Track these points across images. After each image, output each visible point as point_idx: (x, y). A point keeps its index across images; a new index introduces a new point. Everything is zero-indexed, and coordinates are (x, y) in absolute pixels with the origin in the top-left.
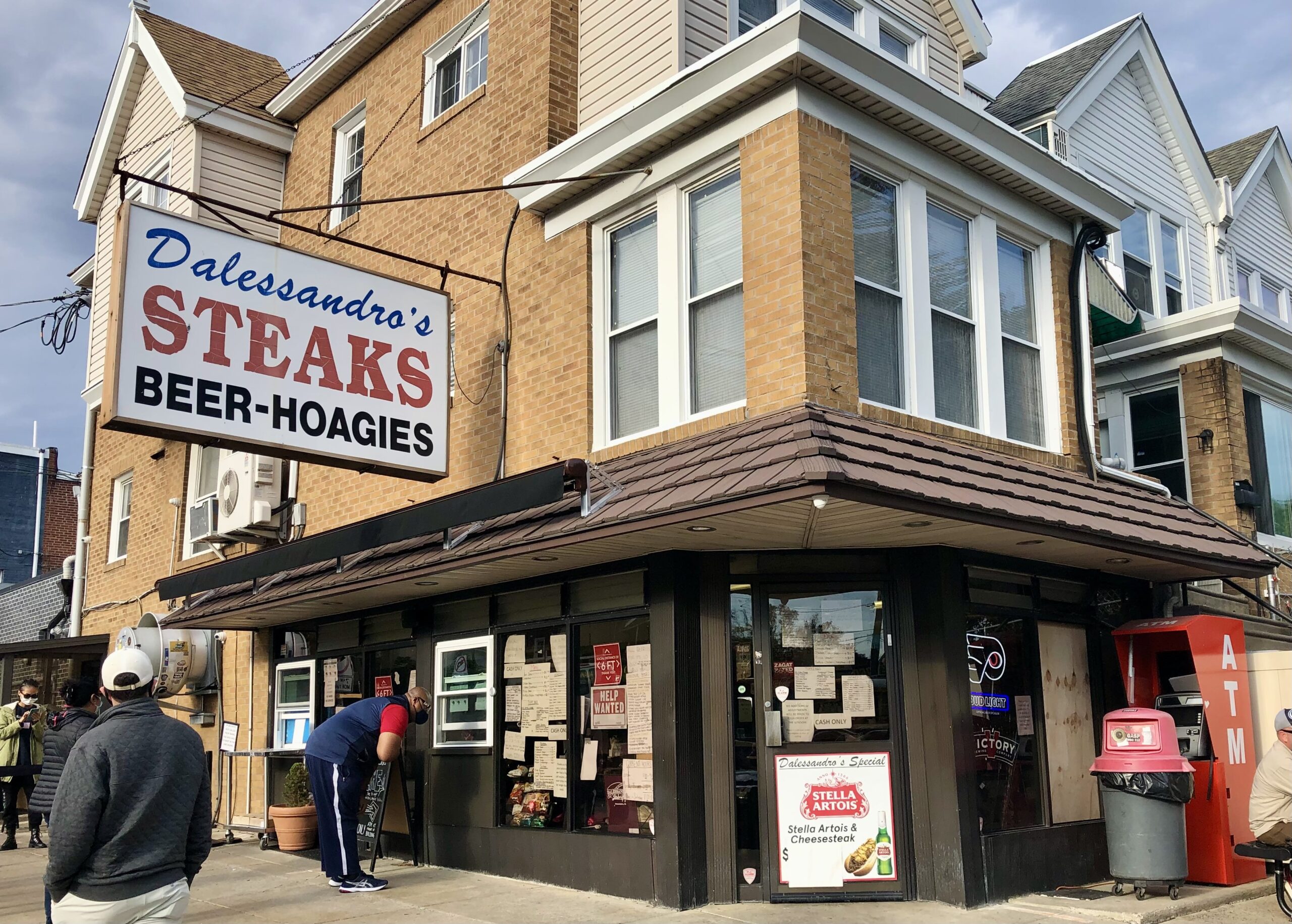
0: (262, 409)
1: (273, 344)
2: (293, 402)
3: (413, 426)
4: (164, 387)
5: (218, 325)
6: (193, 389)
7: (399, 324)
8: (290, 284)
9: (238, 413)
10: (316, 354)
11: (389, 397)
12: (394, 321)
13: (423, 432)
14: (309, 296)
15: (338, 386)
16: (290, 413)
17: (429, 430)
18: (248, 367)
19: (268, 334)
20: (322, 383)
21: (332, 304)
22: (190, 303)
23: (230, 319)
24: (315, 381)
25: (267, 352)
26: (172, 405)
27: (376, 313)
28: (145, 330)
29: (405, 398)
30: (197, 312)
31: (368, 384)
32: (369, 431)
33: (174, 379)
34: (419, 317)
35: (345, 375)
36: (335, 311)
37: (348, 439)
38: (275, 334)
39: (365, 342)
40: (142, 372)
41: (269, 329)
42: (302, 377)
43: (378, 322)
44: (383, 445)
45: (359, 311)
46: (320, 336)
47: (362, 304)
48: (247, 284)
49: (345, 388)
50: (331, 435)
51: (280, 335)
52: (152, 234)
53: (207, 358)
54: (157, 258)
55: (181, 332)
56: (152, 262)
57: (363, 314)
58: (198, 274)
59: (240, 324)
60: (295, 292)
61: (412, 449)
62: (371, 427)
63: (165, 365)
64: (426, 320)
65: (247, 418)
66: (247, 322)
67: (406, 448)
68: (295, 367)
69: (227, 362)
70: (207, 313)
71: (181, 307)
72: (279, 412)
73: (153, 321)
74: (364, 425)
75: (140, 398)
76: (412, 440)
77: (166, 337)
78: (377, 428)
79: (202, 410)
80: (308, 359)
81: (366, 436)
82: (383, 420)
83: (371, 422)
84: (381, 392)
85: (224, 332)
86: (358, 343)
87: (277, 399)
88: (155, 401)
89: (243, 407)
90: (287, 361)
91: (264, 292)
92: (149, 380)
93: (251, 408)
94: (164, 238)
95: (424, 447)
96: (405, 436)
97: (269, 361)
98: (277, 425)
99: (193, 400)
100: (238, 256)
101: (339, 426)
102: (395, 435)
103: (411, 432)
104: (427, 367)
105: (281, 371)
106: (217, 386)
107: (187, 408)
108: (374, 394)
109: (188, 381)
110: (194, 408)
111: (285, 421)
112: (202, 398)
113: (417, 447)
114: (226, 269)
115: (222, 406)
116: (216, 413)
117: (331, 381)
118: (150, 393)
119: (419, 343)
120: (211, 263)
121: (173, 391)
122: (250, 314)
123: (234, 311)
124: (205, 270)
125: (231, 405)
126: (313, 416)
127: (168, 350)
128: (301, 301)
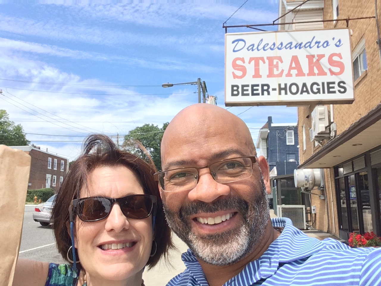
0: (274, 89)
1: (277, 66)
2: (286, 85)
3: (337, 83)
4: (240, 90)
5: (257, 65)
6: (250, 88)
7: (327, 45)
8: (282, 44)
9: (266, 93)
10: (294, 65)
11: (325, 74)
12: (325, 45)
13: (342, 84)
14: (290, 46)
15: (304, 75)
16: (285, 89)
17: (344, 83)
18: (268, 76)
20: (297, 75)
21: (299, 46)
22: (247, 60)
23: (261, 62)
24: (294, 75)
25: (275, 69)
26: (243, 94)
27: (317, 44)
28: (233, 73)
29: (332, 73)
30: (249, 63)
31: (316, 71)
32: (318, 89)
33: (243, 86)
34: (336, 40)
35: (306, 70)
36: (300, 48)
37: (308, 93)
38: (277, 63)
39: (313, 56)
40: (233, 86)
41: (275, 62)
42: (289, 75)
43: (318, 47)
44: (324, 92)
45: (310, 45)
46: (295, 59)
47: (310, 43)
48: (265, 48)
49: (306, 75)
50: (301, 93)
51: (279, 62)
52: (233, 42)
53: (254, 77)
54: (235, 49)
55: (244, 70)
56: (234, 51)
57: (312, 46)
58: (248, 50)
59: (264, 62)
60: (284, 45)
61: (337, 92)
62: (318, 87)
63: (240, 83)
64: (340, 41)
65: (269, 94)
66: (267, 61)
67: (334, 92)
68: (286, 72)
69: (260, 77)
70: (253, 62)
71: (244, 62)
72: (280, 89)
73: (235, 69)
74: (315, 87)
75: (233, 95)
76: (337, 88)
77: (239, 73)
78: (321, 87)
79: (253, 94)
80: (291, 68)
81: (315, 90)
82: (323, 84)
83: (318, 85)
84: (322, 73)
85: (259, 66)
86: (310, 57)
87: (280, 85)
88: (237, 95)
89: (267, 90)
90: (283, 71)
91: (272, 49)
92: (235, 88)
93: (270, 90)
94: (237, 42)
95: (342, 90)
96: (333, 88)
97: (276, 72)
98: (280, 94)
99: (250, 92)
100: (262, 40)
101: (305, 89)
102: (329, 88)
103: (336, 85)
104: (341, 58)
105: (280, 75)
106: (258, 85)
107: (248, 95)
108: (318, 74)
109: (247, 86)
110: (250, 94)
111: (283, 92)
112: (253, 90)
113: (339, 91)
114: (258, 46)
115: (260, 91)
116: (258, 94)
117: (300, 73)
118: (235, 93)
119: (337, 50)
120: (253, 45)
121: (243, 90)
122: (268, 58)
123: (262, 59)
124: (252, 48)
125: (263, 90)
126: (294, 89)
127: (241, 77)
128: (286, 48)
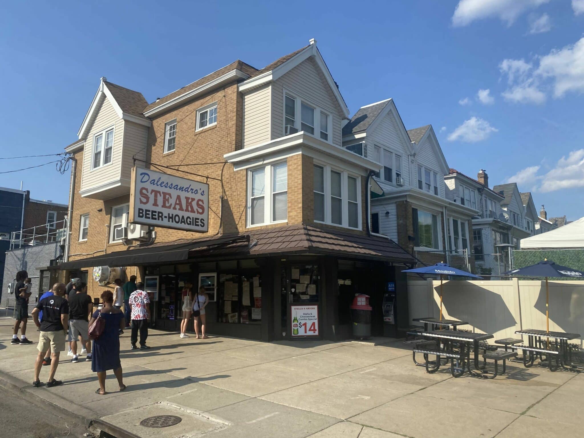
0: (166, 217)
1: (168, 200)
2: (172, 215)
3: (200, 219)
4: (144, 213)
5: (156, 196)
6: (150, 213)
7: (197, 193)
8: (172, 184)
9: (160, 218)
10: (178, 202)
12: (196, 192)
13: (202, 221)
14: (176, 187)
15: (182, 210)
16: (172, 218)
17: (204, 221)
18: (163, 207)
19: (167, 198)
20: (179, 209)
21: (181, 189)
22: (150, 191)
23: (158, 194)
24: (177, 209)
25: (167, 202)
26: (146, 217)
27: (191, 191)
28: (140, 199)
29: (198, 212)
30: (151, 193)
31: (190, 209)
32: (190, 222)
33: (146, 211)
34: (202, 190)
35: (184, 207)
36: (182, 191)
37: (185, 224)
38: (168, 198)
39: (189, 198)
40: (140, 209)
41: (167, 196)
42: (175, 208)
43: (192, 193)
44: (193, 225)
45: (188, 190)
46: (179, 197)
47: (188, 188)
48: (162, 185)
49: (184, 210)
50: (181, 223)
51: (170, 198)
52: (141, 174)
53: (154, 205)
54: (143, 180)
55: (148, 198)
56: (141, 182)
57: (189, 191)
58: (151, 183)
59: (161, 196)
60: (173, 186)
61: (200, 225)
62: (190, 220)
63: (144, 207)
64: (203, 192)
65: (162, 220)
66: (162, 195)
67: (198, 225)
68: (173, 206)
69: (157, 206)
70: (153, 193)
71: (148, 192)
72: (169, 218)
73: (142, 196)
74: (189, 220)
75: (139, 216)
76: (200, 223)
77: (144, 200)
78: (191, 220)
79: (153, 218)
80: (176, 204)
81: (189, 223)
82: (193, 218)
83: (190, 219)
84: (193, 211)
85: (157, 197)
86: (187, 199)
87: (169, 214)
88: (142, 217)
89: (161, 217)
90: (171, 204)
91: (166, 187)
92: (141, 211)
93: (163, 217)
94: (144, 175)
95: (202, 225)
96: (198, 222)
97: (167, 205)
98: (169, 221)
99: (150, 216)
100: (160, 178)
101: (183, 221)
102: (196, 222)
103: (199, 221)
104: (203, 204)
105: (169, 207)
106: (155, 212)
107: (149, 218)
108: (191, 212)
109: (149, 211)
110: (151, 218)
111: (171, 220)
112: (153, 215)
113: (201, 225)
114: (158, 182)
115: (157, 217)
116: (155, 219)
117: (181, 209)
118: (141, 215)
119: (202, 198)
120: (154, 180)
121: (146, 214)
122: (163, 193)
123: (159, 192)
124: (153, 182)
125: (159, 216)
126: (177, 218)
127: (145, 203)
128: (174, 189)
